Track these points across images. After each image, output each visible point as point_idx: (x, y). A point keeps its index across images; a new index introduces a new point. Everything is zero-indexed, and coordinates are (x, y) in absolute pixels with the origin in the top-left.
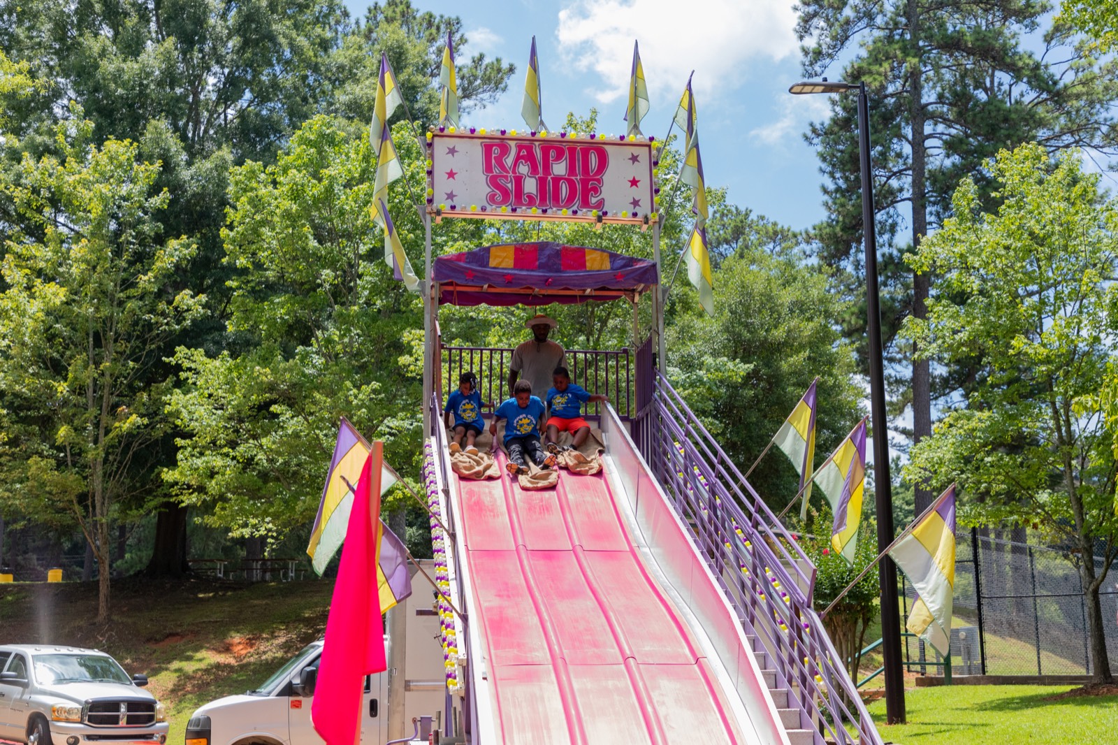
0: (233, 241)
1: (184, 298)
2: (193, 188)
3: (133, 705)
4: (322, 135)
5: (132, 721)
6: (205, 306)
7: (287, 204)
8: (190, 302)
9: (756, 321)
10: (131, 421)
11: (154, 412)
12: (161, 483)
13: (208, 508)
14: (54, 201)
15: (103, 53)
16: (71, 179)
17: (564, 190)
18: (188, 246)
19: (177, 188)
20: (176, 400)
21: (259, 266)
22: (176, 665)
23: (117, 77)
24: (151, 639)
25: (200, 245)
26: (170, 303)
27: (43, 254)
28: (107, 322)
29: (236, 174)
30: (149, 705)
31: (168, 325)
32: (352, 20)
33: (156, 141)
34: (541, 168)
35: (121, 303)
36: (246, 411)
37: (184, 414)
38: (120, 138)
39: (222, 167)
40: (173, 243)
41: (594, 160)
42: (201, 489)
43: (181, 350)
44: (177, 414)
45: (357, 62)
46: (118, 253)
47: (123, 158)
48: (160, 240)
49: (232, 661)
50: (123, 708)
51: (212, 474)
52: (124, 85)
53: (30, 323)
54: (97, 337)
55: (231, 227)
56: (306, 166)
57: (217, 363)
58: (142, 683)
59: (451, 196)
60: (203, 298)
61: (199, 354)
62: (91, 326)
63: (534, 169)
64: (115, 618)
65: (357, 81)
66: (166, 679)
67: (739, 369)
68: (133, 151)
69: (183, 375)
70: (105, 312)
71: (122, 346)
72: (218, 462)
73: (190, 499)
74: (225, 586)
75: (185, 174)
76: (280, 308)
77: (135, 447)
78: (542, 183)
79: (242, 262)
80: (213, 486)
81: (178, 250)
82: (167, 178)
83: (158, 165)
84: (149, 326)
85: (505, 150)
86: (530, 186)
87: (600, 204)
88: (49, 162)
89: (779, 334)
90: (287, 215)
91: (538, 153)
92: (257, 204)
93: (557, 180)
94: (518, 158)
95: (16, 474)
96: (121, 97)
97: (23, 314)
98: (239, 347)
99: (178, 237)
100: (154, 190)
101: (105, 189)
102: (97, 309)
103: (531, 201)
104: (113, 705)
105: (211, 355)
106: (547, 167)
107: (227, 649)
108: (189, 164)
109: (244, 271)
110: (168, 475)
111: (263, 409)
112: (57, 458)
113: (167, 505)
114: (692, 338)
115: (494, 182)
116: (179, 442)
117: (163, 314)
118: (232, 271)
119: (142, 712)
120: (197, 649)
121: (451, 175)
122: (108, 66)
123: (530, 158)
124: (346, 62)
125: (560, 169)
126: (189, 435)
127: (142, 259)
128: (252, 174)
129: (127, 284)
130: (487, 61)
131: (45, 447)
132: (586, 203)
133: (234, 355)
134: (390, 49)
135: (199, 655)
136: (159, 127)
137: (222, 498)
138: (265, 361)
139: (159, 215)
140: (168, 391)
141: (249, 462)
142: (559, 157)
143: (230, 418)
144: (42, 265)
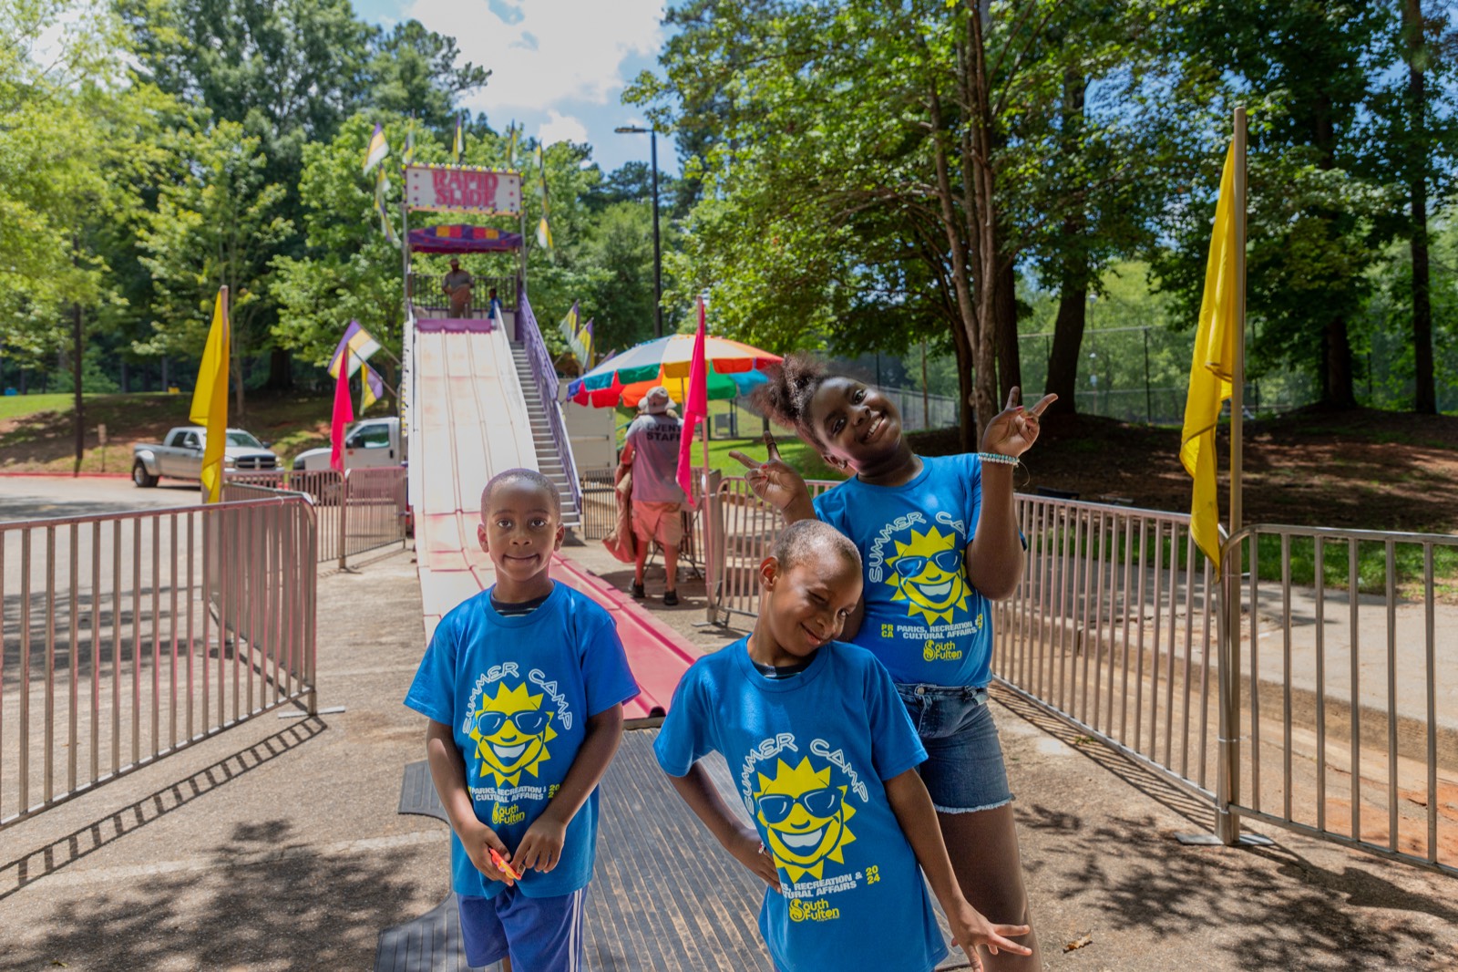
0: (307, 192)
1: (279, 223)
2: (281, 154)
3: (263, 459)
4: (360, 127)
5: (263, 467)
6: (294, 228)
7: (339, 170)
8: (283, 225)
9: (624, 244)
10: (248, 297)
11: (264, 292)
12: (271, 335)
13: (300, 350)
14: (190, 157)
15: (214, 63)
16: (200, 147)
17: (476, 197)
18: (279, 190)
19: (270, 154)
20: (276, 287)
21: (325, 207)
22: (286, 440)
23: (225, 79)
24: (272, 425)
25: (288, 190)
26: (269, 225)
27: (185, 193)
28: (231, 237)
29: (307, 149)
30: (272, 459)
31: (269, 239)
32: (385, 34)
33: (255, 124)
34: (463, 187)
35: (239, 226)
36: (322, 293)
37: (284, 295)
38: (230, 120)
39: (298, 141)
40: (270, 189)
41: (491, 182)
42: (296, 339)
43: (277, 258)
44: (279, 295)
45: (386, 70)
46: (235, 192)
47: (234, 135)
48: (262, 186)
49: (321, 437)
50: (257, 461)
51: (302, 329)
52: (230, 85)
53: (178, 237)
54: (225, 248)
55: (305, 183)
56: (351, 146)
57: (300, 265)
58: (267, 447)
59: (416, 199)
60: (291, 223)
61: (288, 259)
62: (220, 239)
63: (459, 187)
64: (249, 413)
65: (386, 82)
66: (281, 447)
67: (609, 275)
68: (240, 130)
69: (279, 273)
70: (229, 230)
71: (240, 251)
72: (306, 323)
73: (290, 345)
74: (316, 394)
75: (276, 145)
76: (339, 234)
77: (253, 313)
78: (464, 193)
79: (314, 204)
80: (302, 337)
81: (273, 193)
82: (264, 147)
83: (257, 140)
84: (257, 240)
85: (444, 176)
86: (458, 195)
87: (494, 205)
88: (184, 134)
89: (637, 252)
90: (340, 177)
91: (462, 178)
92: (321, 169)
93: (472, 192)
94: (451, 181)
95: (178, 329)
96: (229, 93)
97: (174, 232)
98: (317, 255)
99: (272, 184)
100: (255, 155)
101: (223, 154)
102: (223, 229)
103: (458, 203)
104: (252, 459)
105: (296, 260)
106: (467, 186)
107: (317, 430)
108: (278, 136)
109: (314, 211)
110: (275, 331)
111: (332, 293)
112: (203, 320)
113: (276, 347)
114: (588, 254)
115: (439, 192)
116: (280, 311)
117: (266, 233)
118: (308, 209)
119: (268, 463)
120: (299, 430)
121: (416, 188)
122: (219, 72)
123: (458, 180)
124: (378, 70)
125: (473, 186)
126: (285, 307)
127: (251, 197)
128: (317, 151)
129: (242, 213)
130: (473, 67)
131: (196, 313)
132: (486, 205)
133: (312, 260)
134: (407, 62)
135: (300, 434)
136: (254, 114)
137: (310, 344)
138: (331, 265)
139: (259, 171)
140: (272, 281)
141: (324, 324)
142: (472, 179)
143: (312, 298)
144: (184, 200)
